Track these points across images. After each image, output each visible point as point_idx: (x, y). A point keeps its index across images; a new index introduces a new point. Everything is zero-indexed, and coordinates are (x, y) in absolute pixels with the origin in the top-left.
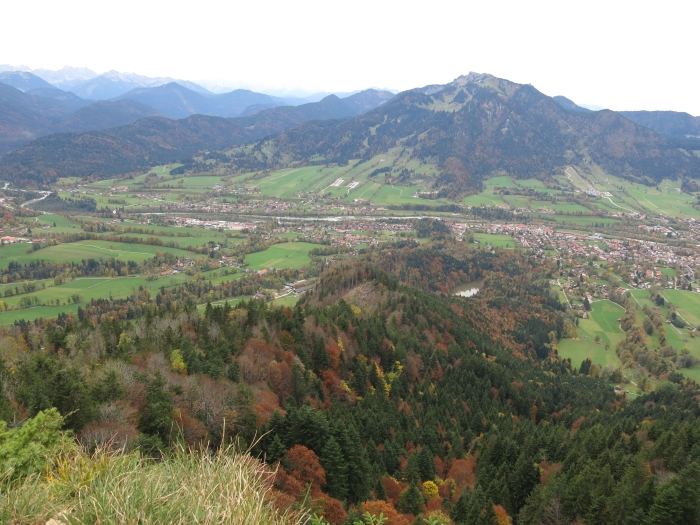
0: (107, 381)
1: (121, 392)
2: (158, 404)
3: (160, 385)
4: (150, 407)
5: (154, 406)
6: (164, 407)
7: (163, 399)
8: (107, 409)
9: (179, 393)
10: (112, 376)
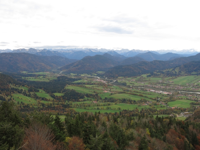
0: (131, 134)
1: (134, 138)
2: (144, 144)
3: (145, 139)
4: (142, 145)
5: (143, 145)
6: (146, 146)
7: (145, 143)
8: (131, 143)
9: (150, 142)
10: (132, 134)
